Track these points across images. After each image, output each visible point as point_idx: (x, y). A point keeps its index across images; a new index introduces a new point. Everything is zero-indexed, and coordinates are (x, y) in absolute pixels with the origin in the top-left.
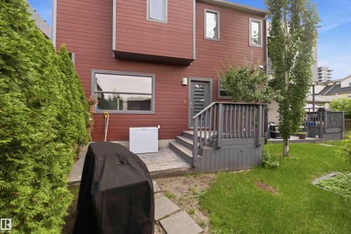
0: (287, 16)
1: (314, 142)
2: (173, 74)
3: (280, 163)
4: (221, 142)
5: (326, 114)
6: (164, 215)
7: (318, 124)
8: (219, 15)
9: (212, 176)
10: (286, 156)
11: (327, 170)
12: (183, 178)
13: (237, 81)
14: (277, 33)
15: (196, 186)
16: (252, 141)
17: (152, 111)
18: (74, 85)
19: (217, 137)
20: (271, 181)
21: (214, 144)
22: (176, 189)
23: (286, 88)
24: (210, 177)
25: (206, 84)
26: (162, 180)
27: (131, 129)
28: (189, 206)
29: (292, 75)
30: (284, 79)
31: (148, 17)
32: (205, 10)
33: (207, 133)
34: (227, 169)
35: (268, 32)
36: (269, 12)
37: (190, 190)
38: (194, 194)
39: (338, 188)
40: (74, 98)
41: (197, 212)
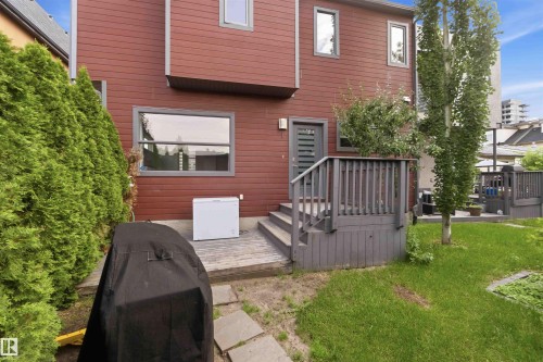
0: (448, 14)
1: (494, 220)
2: (264, 111)
3: (436, 255)
4: (338, 221)
5: (515, 176)
6: (237, 343)
7: (502, 191)
8: (337, 15)
9: (323, 276)
10: (447, 244)
11: (514, 267)
12: (275, 280)
13: (366, 122)
14: (431, 44)
15: (294, 293)
16: (388, 220)
17: (231, 172)
18: (100, 131)
19: (331, 213)
20: (417, 285)
21: (326, 224)
22: (263, 297)
23: (447, 134)
24: (318, 279)
25: (317, 128)
26: (240, 282)
27: (195, 200)
28: (279, 326)
29: (456, 112)
30: (444, 119)
31: (221, 21)
32: (316, 8)
33: (315, 206)
34: (348, 265)
35: (417, 42)
36: (418, 9)
37: (284, 299)
38: (290, 306)
39: (531, 299)
40: (101, 152)
41: (291, 337)
